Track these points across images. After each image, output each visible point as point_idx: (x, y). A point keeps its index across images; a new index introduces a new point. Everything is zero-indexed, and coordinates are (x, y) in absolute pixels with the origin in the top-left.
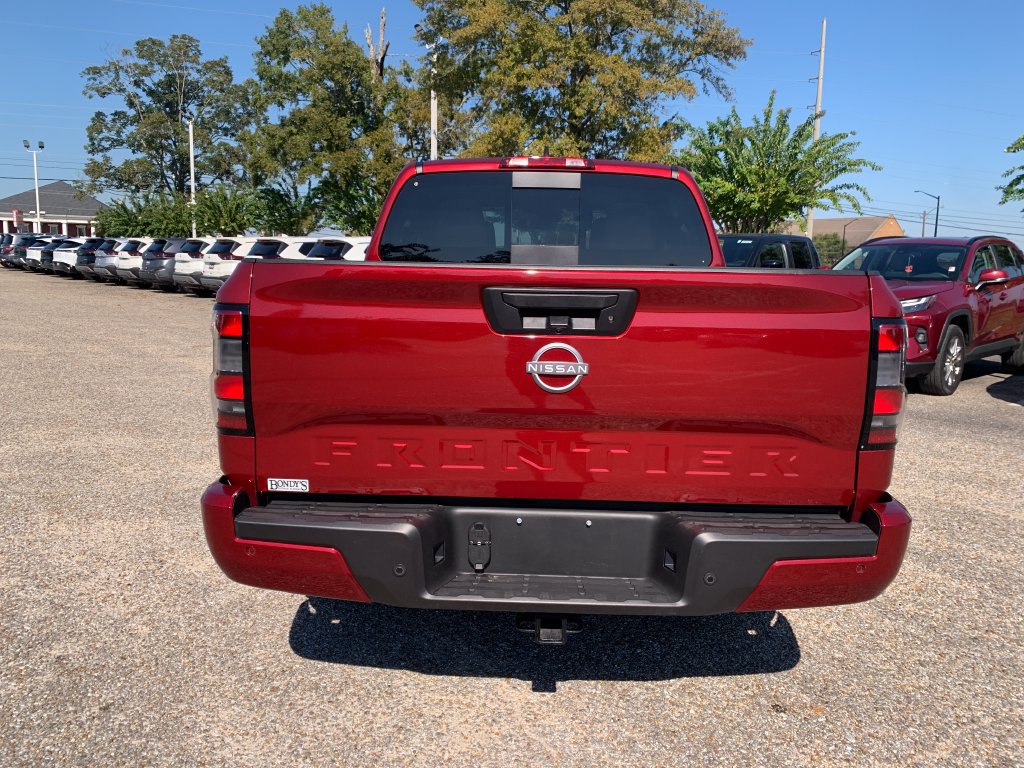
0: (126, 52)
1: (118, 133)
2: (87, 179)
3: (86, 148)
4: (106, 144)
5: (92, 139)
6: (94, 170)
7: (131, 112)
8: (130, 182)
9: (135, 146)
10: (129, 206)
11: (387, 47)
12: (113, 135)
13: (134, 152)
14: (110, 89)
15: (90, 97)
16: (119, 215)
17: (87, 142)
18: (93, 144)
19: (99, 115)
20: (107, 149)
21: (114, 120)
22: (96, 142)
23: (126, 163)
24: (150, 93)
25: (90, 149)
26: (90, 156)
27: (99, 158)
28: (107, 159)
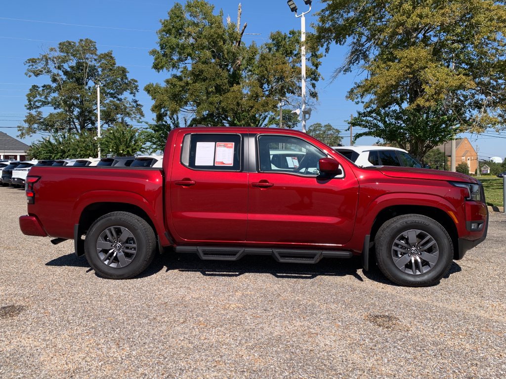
0: (52, 50)
1: (46, 98)
2: (26, 125)
3: (26, 106)
4: (38, 104)
5: (30, 101)
6: (30, 120)
7: (54, 85)
8: (52, 126)
9: (57, 105)
10: (53, 141)
11: (245, 27)
12: (43, 98)
13: (55, 108)
14: (41, 71)
15: (30, 76)
16: (47, 146)
17: (27, 103)
18: (31, 104)
19: (34, 87)
20: (38, 107)
21: (43, 90)
22: (32, 103)
23: (51, 114)
24: (66, 73)
25: (28, 107)
26: (28, 111)
27: (33, 112)
28: (40, 113)
